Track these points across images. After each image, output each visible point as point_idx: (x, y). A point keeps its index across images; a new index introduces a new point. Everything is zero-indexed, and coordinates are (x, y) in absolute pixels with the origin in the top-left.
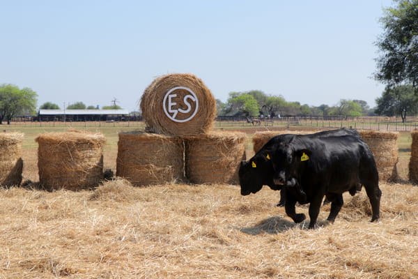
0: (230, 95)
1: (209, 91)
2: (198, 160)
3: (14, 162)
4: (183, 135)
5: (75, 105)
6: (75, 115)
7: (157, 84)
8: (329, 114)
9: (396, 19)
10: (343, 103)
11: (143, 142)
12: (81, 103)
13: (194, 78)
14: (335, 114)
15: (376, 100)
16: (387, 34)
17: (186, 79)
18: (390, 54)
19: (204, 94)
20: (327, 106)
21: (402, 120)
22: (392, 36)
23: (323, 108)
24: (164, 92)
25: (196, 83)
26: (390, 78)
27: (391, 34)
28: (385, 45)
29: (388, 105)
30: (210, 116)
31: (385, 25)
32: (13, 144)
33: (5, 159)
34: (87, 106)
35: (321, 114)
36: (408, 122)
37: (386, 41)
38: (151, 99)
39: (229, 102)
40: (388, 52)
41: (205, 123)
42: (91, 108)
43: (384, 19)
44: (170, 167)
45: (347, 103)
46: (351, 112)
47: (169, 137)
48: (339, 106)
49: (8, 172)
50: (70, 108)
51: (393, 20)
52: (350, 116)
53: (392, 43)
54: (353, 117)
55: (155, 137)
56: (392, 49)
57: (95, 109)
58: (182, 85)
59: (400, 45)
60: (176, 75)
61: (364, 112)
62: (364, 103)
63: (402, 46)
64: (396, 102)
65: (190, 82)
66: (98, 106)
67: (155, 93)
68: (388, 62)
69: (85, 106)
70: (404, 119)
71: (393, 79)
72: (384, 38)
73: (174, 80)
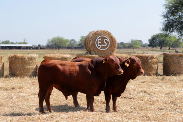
0: (81, 37)
3: (35, 67)
5: (5, 42)
7: (93, 35)
8: (126, 46)
9: (170, 5)
10: (132, 41)
12: (8, 41)
13: (108, 32)
14: (129, 46)
15: (149, 40)
16: (167, 11)
17: (105, 32)
18: (167, 20)
19: (112, 39)
20: (123, 43)
21: (160, 49)
22: (169, 12)
24: (95, 38)
25: (109, 34)
26: (167, 31)
27: (168, 11)
28: (166, 16)
31: (165, 7)
32: (35, 59)
33: (32, 65)
35: (122, 46)
36: (163, 50)
37: (166, 14)
38: (90, 41)
39: (81, 41)
40: (166, 19)
42: (12, 43)
43: (165, 4)
45: (134, 41)
46: (136, 45)
47: (98, 56)
48: (130, 43)
49: (33, 70)
50: (3, 43)
51: (169, 5)
52: (135, 47)
53: (169, 15)
54: (136, 48)
55: (93, 56)
56: (169, 18)
57: (15, 43)
58: (103, 35)
59: (172, 16)
60: (101, 31)
61: (141, 45)
62: (141, 41)
63: (173, 17)
64: (157, 41)
65: (106, 34)
66: (16, 42)
67: (92, 38)
68: (167, 24)
69: (10, 42)
70: (161, 49)
71: (168, 31)
72: (165, 13)
73: (100, 33)
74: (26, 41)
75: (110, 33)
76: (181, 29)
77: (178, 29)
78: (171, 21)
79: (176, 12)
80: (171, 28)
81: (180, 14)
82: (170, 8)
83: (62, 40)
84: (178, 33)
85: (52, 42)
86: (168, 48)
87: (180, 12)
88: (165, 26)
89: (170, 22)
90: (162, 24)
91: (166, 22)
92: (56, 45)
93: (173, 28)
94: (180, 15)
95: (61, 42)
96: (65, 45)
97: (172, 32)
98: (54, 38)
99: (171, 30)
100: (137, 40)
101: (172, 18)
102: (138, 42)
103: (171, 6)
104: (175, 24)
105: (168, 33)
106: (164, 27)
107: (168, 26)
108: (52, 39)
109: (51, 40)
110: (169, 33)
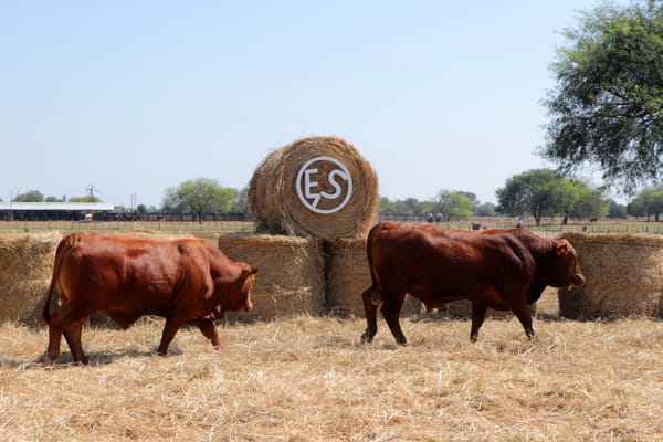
1: (368, 163)
2: (349, 279)
4: (327, 234)
6: (28, 211)
7: (286, 153)
8: (423, 212)
9: (575, 65)
10: (445, 196)
11: (261, 249)
12: (37, 192)
13: (343, 143)
15: (497, 192)
16: (562, 88)
17: (330, 144)
18: (564, 120)
19: (361, 169)
20: (416, 200)
21: (535, 223)
22: (568, 92)
23: (411, 203)
24: (297, 165)
25: (348, 151)
26: (564, 157)
27: (566, 89)
28: (558, 106)
29: (514, 198)
30: (370, 204)
31: (556, 74)
34: (46, 196)
35: (410, 212)
37: (561, 98)
38: (277, 177)
40: (560, 116)
41: (363, 214)
42: (51, 200)
43: (557, 64)
44: (306, 289)
45: (450, 196)
46: (456, 210)
48: (438, 200)
50: (19, 199)
51: (571, 68)
52: (454, 215)
53: (569, 102)
54: (458, 218)
56: (569, 111)
57: (60, 201)
58: (325, 155)
59: (582, 106)
60: (316, 139)
61: (473, 210)
62: (472, 196)
63: (585, 108)
64: (527, 194)
65: (338, 150)
66: (64, 197)
67: (282, 167)
68: (563, 131)
69: (42, 196)
70: (538, 221)
71: (568, 157)
72: (557, 94)
73: (312, 147)
74: (96, 195)
75: (354, 150)
76: (612, 151)
77: (600, 151)
78: (578, 123)
79: (596, 93)
80: (577, 146)
81: (607, 99)
82: (574, 78)
83: (213, 191)
84: (603, 164)
85: (181, 195)
86: (559, 220)
87: (607, 93)
88: (558, 140)
89: (574, 127)
90: (546, 130)
91: (561, 126)
92: (193, 208)
93: (584, 145)
94: (609, 101)
95: (210, 198)
96: (223, 208)
97: (580, 159)
98: (188, 183)
99: (578, 154)
100: (461, 193)
101: (580, 111)
102: (463, 199)
103: (577, 69)
104: (591, 132)
105: (567, 163)
106: (552, 141)
107: (566, 139)
108: (182, 185)
109: (175, 191)
110: (569, 165)
